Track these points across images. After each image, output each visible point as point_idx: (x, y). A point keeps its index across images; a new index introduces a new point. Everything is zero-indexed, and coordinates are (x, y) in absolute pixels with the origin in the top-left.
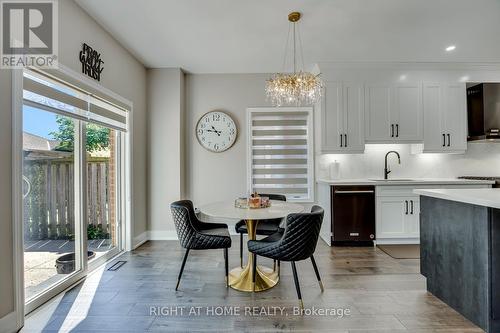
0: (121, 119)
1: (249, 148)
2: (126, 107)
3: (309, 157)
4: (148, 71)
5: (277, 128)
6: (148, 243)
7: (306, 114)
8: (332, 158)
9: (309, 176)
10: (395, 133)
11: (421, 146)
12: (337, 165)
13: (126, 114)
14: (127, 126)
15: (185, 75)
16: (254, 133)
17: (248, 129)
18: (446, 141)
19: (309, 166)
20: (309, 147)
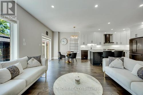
0: (50, 40)
1: (69, 44)
2: (50, 38)
3: (79, 46)
4: (53, 32)
5: (74, 41)
6: (53, 59)
7: (78, 39)
8: (82, 46)
9: (79, 49)
10: (92, 42)
11: (96, 44)
12: (83, 47)
13: (50, 39)
14: (50, 41)
15: (59, 32)
16: (70, 42)
17: (69, 41)
18: (100, 44)
19: (79, 47)
20: (79, 44)
